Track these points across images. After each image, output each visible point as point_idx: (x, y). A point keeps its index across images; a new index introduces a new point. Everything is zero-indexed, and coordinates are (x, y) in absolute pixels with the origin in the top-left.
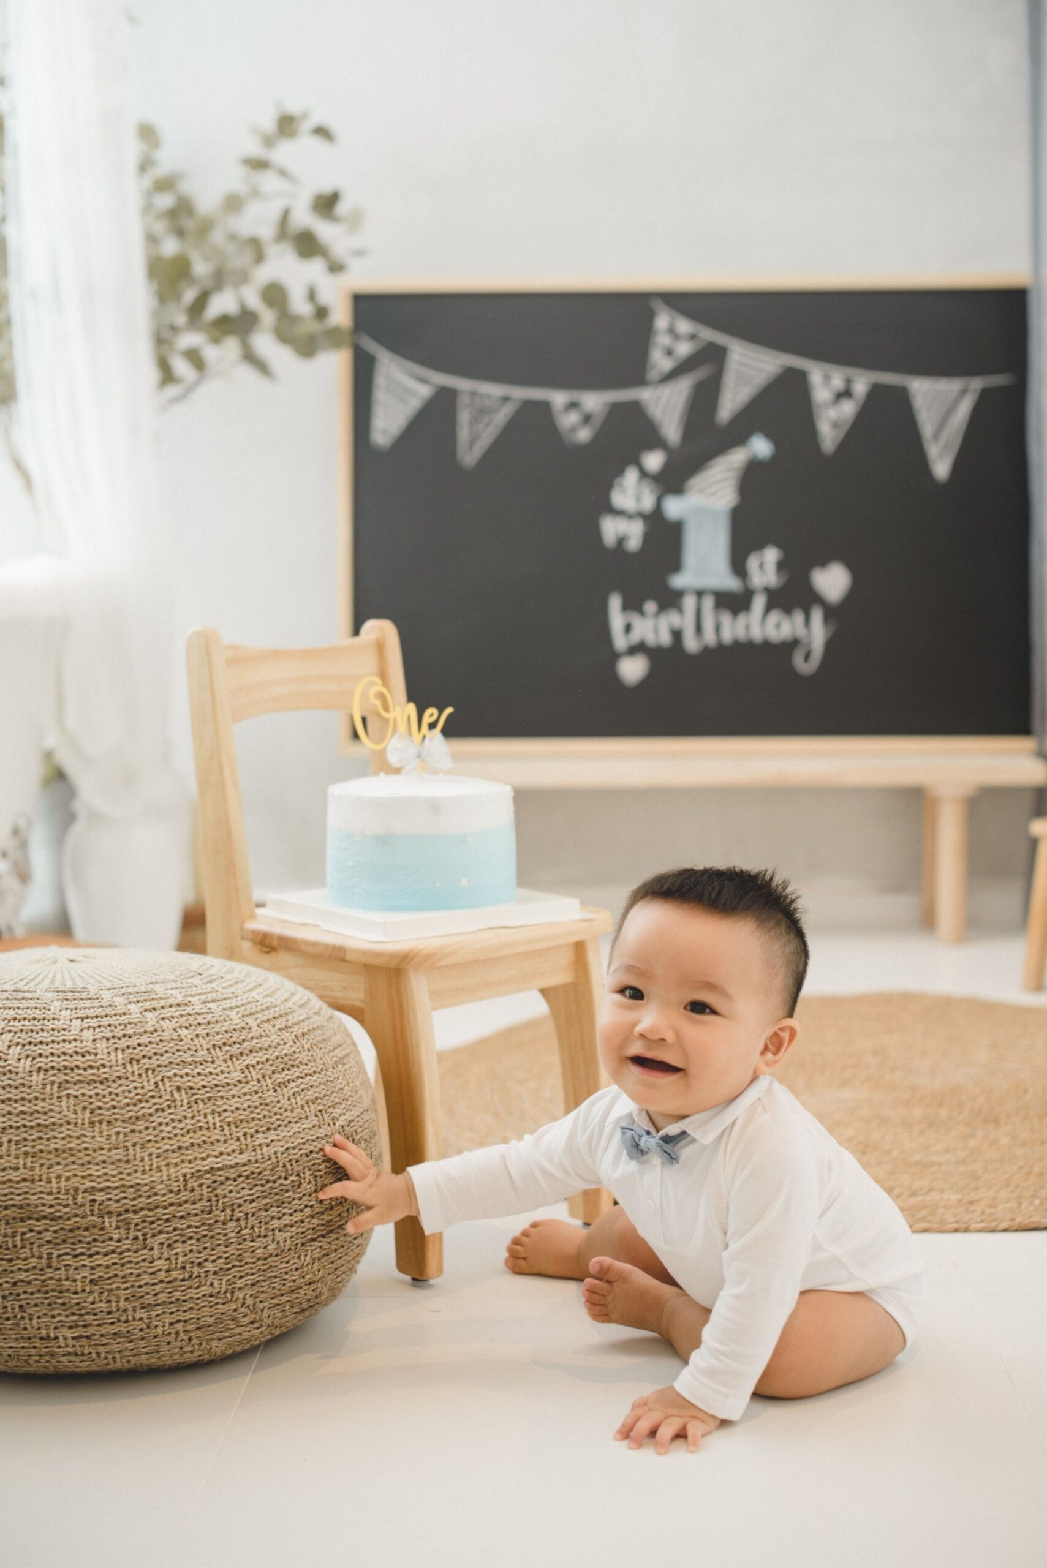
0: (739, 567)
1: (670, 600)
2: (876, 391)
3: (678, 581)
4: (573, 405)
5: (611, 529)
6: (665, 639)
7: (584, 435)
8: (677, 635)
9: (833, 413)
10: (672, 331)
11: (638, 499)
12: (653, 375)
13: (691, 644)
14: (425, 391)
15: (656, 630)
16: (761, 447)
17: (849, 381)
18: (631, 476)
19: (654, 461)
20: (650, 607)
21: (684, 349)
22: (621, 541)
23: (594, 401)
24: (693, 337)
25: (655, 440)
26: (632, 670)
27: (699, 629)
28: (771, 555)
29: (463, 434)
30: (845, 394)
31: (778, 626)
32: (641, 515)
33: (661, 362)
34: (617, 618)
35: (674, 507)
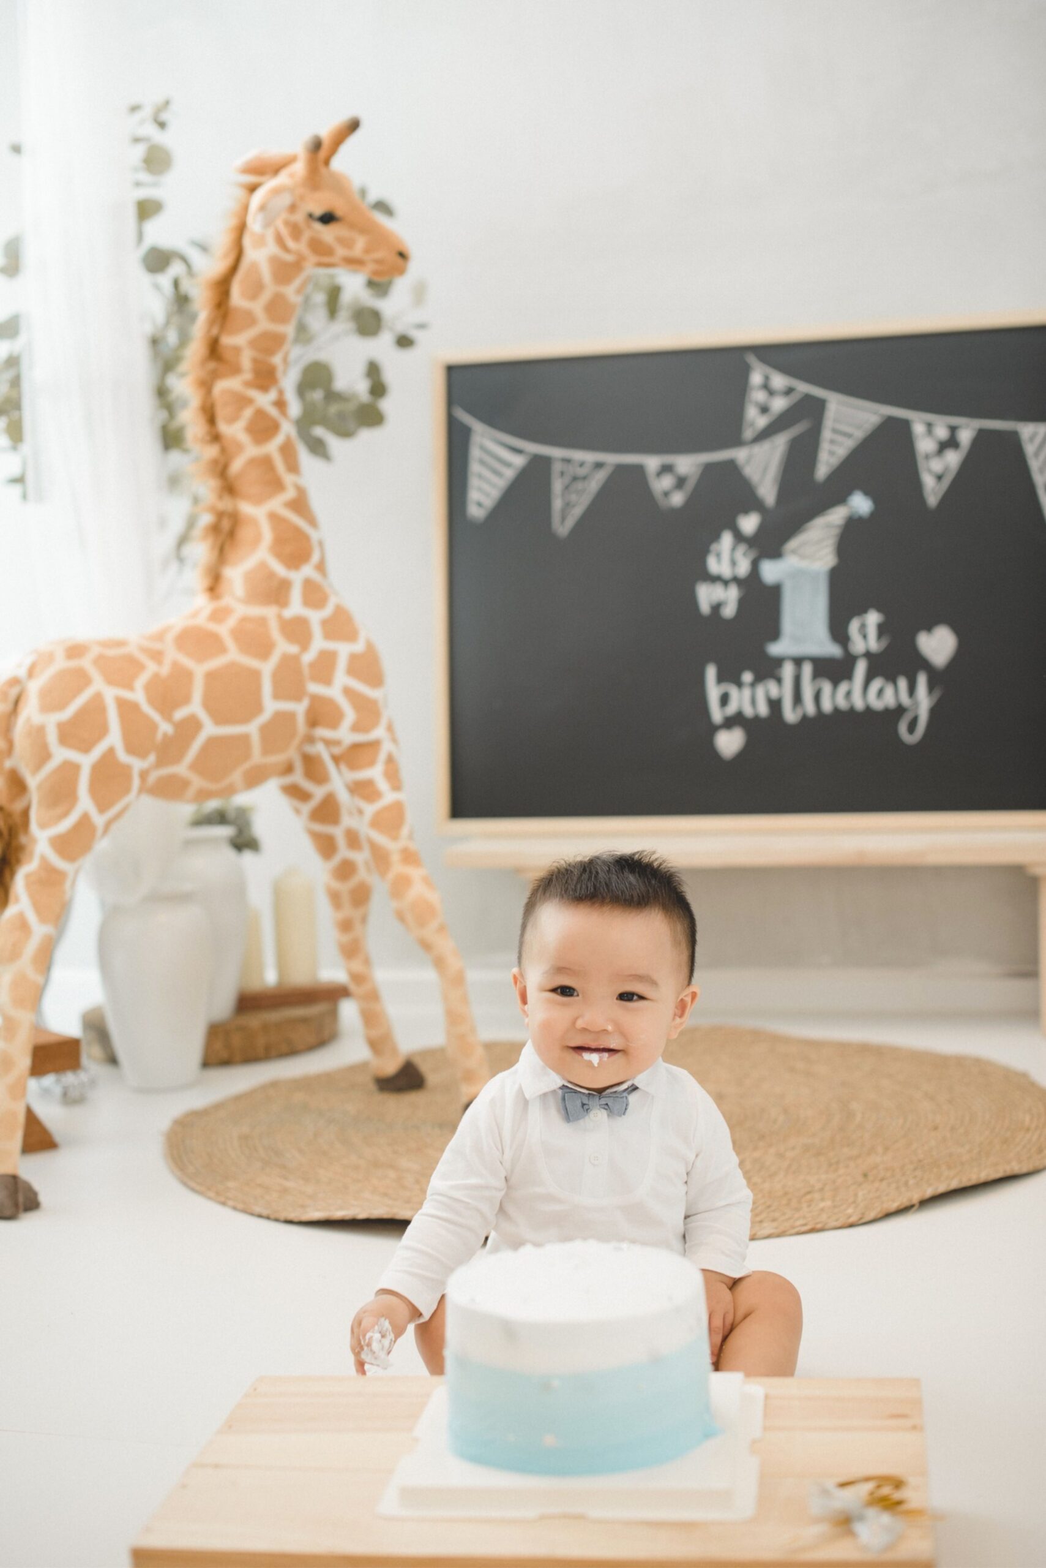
0: (838, 632)
1: (768, 669)
2: (982, 438)
3: (775, 649)
4: (667, 469)
5: (706, 595)
6: (763, 710)
7: (677, 499)
8: (775, 705)
9: (937, 465)
10: (766, 386)
11: (733, 563)
12: (748, 434)
13: (790, 715)
14: (519, 461)
15: (753, 702)
16: (861, 504)
17: (953, 429)
18: (727, 539)
19: (749, 523)
20: (747, 677)
21: (779, 404)
22: (717, 608)
23: (687, 464)
24: (789, 391)
25: (750, 502)
26: (729, 743)
27: (798, 698)
28: (873, 618)
29: (557, 504)
30: (951, 443)
31: (880, 692)
32: (735, 579)
33: (755, 419)
34: (713, 691)
35: (770, 571)
